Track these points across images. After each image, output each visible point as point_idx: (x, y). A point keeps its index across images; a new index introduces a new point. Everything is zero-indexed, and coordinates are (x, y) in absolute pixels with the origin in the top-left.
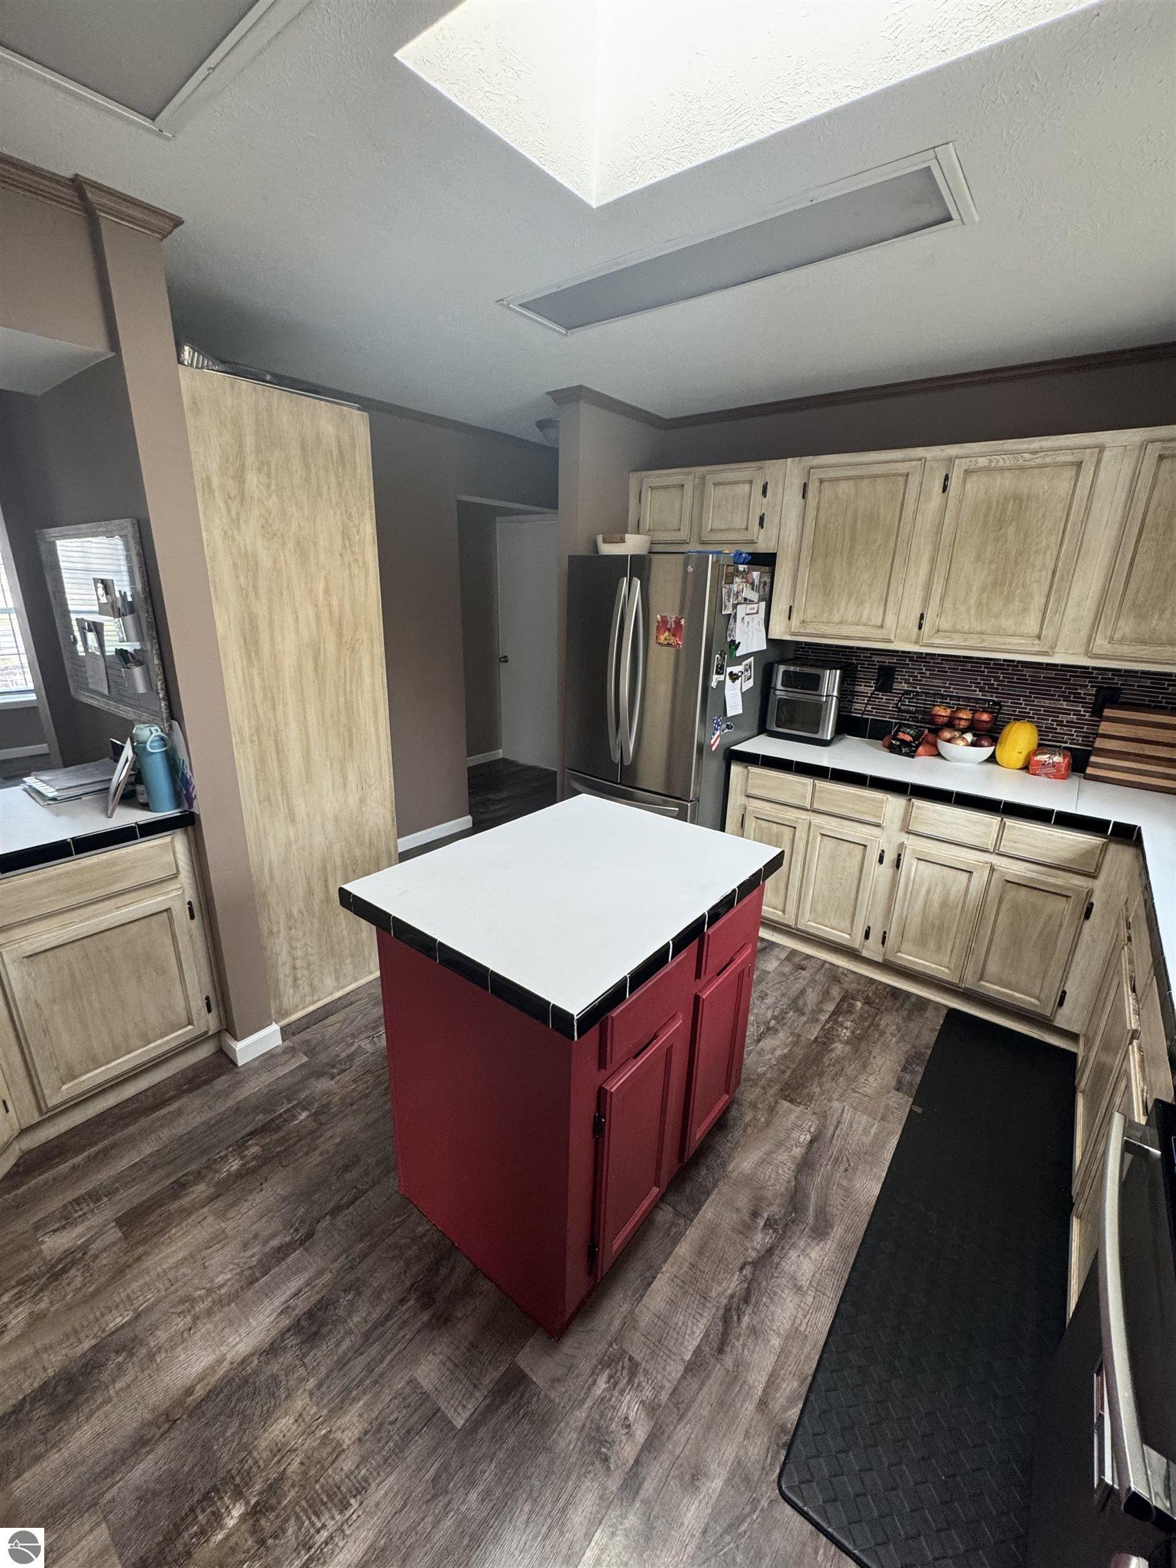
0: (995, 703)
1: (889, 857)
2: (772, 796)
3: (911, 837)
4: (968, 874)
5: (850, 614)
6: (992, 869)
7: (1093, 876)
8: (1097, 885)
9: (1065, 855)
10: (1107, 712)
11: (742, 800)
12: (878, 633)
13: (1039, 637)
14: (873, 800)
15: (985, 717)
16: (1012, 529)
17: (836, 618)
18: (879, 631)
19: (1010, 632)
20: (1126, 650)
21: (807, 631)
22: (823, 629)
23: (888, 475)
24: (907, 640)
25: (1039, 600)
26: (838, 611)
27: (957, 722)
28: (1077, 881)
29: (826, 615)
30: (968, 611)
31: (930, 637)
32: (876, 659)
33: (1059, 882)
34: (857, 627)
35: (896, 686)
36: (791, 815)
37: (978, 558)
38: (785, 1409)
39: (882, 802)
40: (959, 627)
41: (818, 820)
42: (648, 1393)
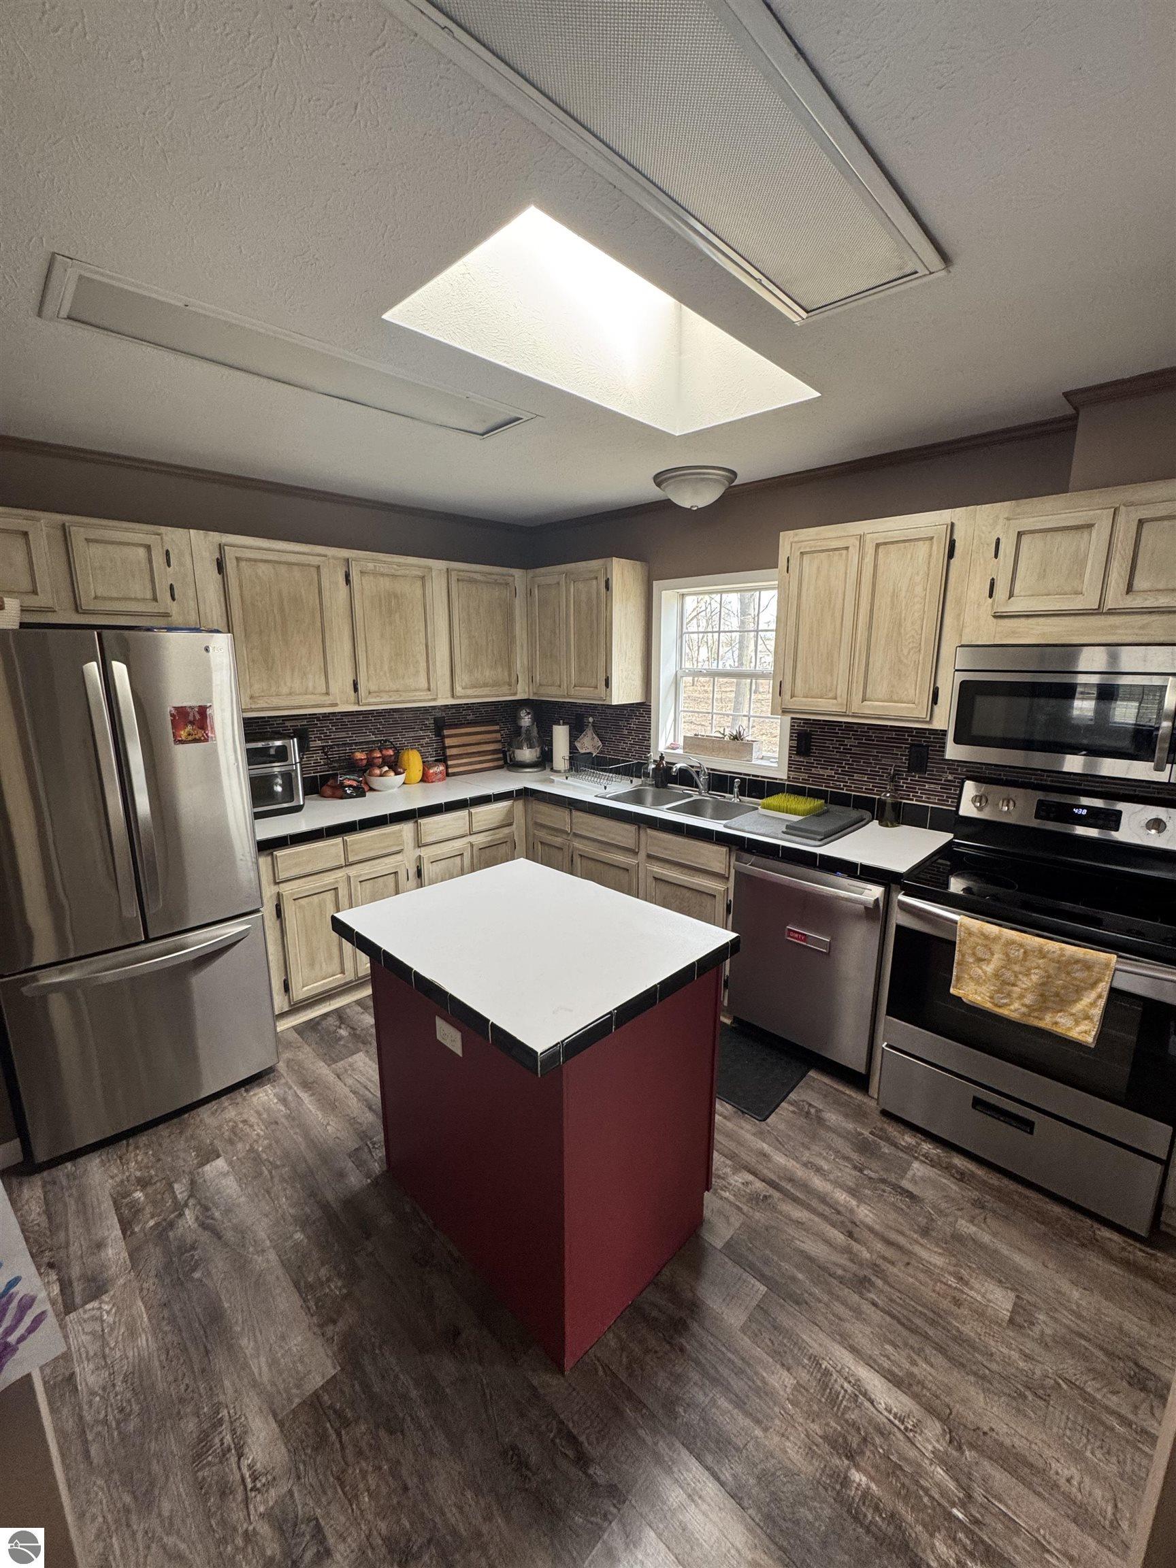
0: (385, 741)
1: (412, 871)
2: (308, 870)
3: (422, 849)
4: (459, 857)
5: (297, 685)
6: (472, 846)
7: (511, 824)
8: (514, 826)
9: (501, 817)
10: (446, 732)
11: (275, 889)
12: (327, 700)
13: (429, 690)
14: (394, 833)
15: (391, 752)
16: (397, 616)
17: (285, 690)
18: (326, 698)
19: (413, 688)
20: (470, 692)
21: (258, 706)
22: (275, 702)
23: (303, 565)
24: (347, 702)
25: (423, 665)
26: (285, 683)
27: (376, 761)
28: (506, 831)
29: (273, 689)
30: (385, 673)
31: (367, 698)
32: (288, 724)
33: (501, 835)
34: (307, 696)
35: (312, 744)
36: (329, 879)
37: (382, 636)
38: (727, 1110)
39: (401, 831)
40: (382, 688)
41: (352, 871)
42: (728, 1170)
